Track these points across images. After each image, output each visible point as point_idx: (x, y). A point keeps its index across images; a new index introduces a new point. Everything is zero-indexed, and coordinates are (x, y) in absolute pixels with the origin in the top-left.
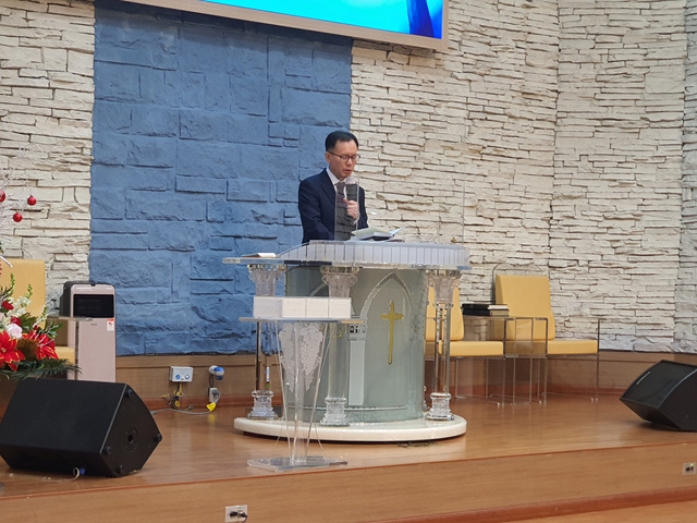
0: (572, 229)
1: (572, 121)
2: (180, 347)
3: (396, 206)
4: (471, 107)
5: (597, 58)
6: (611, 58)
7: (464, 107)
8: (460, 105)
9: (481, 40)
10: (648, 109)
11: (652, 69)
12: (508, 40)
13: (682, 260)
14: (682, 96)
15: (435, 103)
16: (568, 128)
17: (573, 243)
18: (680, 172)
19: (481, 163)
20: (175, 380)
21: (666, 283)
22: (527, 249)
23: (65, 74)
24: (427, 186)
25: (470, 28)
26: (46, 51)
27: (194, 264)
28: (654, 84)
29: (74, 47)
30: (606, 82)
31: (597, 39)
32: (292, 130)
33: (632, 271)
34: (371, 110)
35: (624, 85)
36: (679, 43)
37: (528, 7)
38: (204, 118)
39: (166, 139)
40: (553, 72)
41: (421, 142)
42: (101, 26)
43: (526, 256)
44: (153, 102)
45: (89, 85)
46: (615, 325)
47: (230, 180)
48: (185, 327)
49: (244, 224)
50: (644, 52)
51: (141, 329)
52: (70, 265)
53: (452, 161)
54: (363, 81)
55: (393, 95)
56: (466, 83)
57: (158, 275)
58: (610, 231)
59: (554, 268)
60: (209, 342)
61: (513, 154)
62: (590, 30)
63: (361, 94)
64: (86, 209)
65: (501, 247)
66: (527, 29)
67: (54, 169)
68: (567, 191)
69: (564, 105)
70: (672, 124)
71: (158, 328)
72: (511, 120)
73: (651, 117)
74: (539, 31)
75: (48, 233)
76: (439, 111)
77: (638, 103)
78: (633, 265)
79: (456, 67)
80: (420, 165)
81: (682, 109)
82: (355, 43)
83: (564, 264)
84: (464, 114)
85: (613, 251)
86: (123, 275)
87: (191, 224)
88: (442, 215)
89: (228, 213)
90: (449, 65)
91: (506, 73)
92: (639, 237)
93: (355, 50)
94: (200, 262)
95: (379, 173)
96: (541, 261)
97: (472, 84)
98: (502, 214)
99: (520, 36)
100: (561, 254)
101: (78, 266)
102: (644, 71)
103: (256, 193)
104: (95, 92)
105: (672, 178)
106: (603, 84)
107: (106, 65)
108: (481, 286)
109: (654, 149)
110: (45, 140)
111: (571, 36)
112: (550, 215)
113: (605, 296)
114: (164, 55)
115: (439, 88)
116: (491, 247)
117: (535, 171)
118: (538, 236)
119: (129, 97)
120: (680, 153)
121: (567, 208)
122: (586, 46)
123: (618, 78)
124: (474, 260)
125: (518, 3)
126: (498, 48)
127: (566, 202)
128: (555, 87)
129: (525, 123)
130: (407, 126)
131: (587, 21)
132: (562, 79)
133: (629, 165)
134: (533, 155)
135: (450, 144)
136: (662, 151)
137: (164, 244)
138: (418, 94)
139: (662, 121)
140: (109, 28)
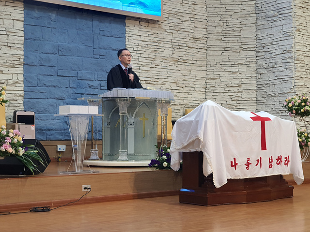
0: (215, 91)
1: (213, 49)
2: (60, 137)
3: (144, 82)
4: (173, 43)
5: (222, 24)
6: (228, 24)
7: (171, 43)
8: (169, 43)
9: (177, 17)
10: (242, 44)
11: (243, 28)
12: (187, 17)
13: (258, 102)
14: (255, 38)
15: (159, 42)
16: (212, 52)
17: (215, 97)
18: (255, 68)
19: (178, 65)
20: (59, 150)
22: (197, 99)
23: (13, 29)
24: (157, 74)
25: (172, 12)
26: (5, 20)
27: (65, 104)
28: (244, 34)
29: (16, 19)
30: (226, 33)
31: (222, 17)
32: (103, 52)
33: (238, 107)
34: (134, 44)
35: (233, 34)
36: (253, 18)
37: (194, 4)
38: (68, 47)
39: (53, 55)
40: (205, 30)
41: (154, 57)
42: (26, 11)
43: (197, 102)
44: (48, 41)
45: (22, 34)
47: (79, 72)
48: (62, 129)
49: (84, 89)
50: (240, 21)
51: (45, 130)
52: (16, 105)
53: (166, 65)
54: (130, 33)
55: (142, 38)
56: (171, 34)
57: (51, 109)
58: (229, 92)
61: (190, 62)
62: (219, 13)
63: (130, 38)
64: (22, 83)
65: (187, 99)
66: (194, 13)
67: (9, 66)
68: (212, 76)
69: (210, 42)
70: (252, 49)
71: (51, 130)
72: (189, 49)
73: (244, 47)
74: (199, 14)
75: (7, 92)
76: (160, 45)
77: (238, 41)
78: (238, 105)
79: (167, 28)
80: (153, 66)
81: (255, 43)
82: (127, 18)
84: (170, 46)
85: (231, 100)
86: (37, 109)
87: (64, 89)
88: (163, 85)
89: (78, 84)
90: (164, 27)
91: (186, 30)
92: (241, 94)
93: (126, 21)
94: (67, 104)
95: (137, 69)
97: (173, 34)
98: (187, 85)
99: (192, 16)
101: (19, 105)
102: (240, 29)
103: (89, 77)
104: (24, 37)
105: (252, 70)
106: (224, 34)
107: (28, 26)
108: (179, 114)
109: (245, 59)
110: (5, 55)
111: (212, 16)
112: (206, 86)
114: (52, 22)
115: (160, 36)
116: (183, 99)
117: (199, 68)
118: (201, 94)
119: (38, 39)
120: (255, 60)
121: (212, 83)
122: (217, 19)
123: (230, 32)
124: (176, 103)
125: (190, 3)
126: (183, 20)
127: (212, 81)
128: (206, 36)
129: (195, 50)
130: (148, 51)
131: (217, 9)
132: (209, 32)
133: (236, 66)
134: (198, 62)
135: (165, 58)
136: (248, 60)
137: (53, 97)
138: (152, 38)
139: (248, 48)
140: (30, 12)
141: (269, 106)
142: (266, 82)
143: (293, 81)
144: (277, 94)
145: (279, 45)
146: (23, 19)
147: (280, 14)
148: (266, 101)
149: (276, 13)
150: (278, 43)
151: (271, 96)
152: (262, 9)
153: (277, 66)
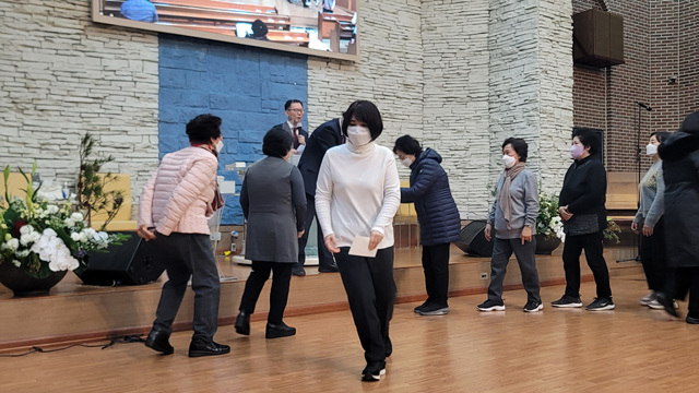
1: (432, 99)
4: (375, 93)
5: (443, 66)
6: (451, 65)
7: (372, 92)
8: (369, 91)
9: (380, 57)
10: (471, 91)
11: (472, 70)
12: (395, 56)
13: (491, 171)
14: (488, 83)
16: (430, 103)
18: (488, 125)
21: (483, 183)
23: (142, 73)
25: (373, 50)
26: (130, 61)
28: (473, 78)
29: (146, 59)
30: (448, 78)
31: (443, 56)
32: (275, 104)
34: (320, 94)
35: (458, 79)
36: (485, 56)
37: (405, 39)
38: (224, 97)
39: (202, 109)
40: (420, 74)
42: (162, 48)
44: (194, 89)
45: (156, 79)
47: (240, 131)
49: (249, 155)
50: (467, 61)
54: (314, 78)
55: (331, 85)
56: (373, 79)
60: (230, 219)
61: (400, 117)
62: (439, 51)
63: (313, 85)
64: (157, 147)
66: (405, 51)
67: (136, 125)
68: (430, 136)
69: (426, 91)
70: (483, 99)
72: (398, 99)
73: (473, 96)
74: (412, 52)
77: (465, 88)
78: (466, 174)
81: (488, 90)
82: (309, 57)
85: (455, 167)
89: (240, 149)
90: (362, 70)
91: (394, 74)
93: (309, 62)
97: (376, 80)
99: (401, 55)
102: (468, 71)
104: (159, 84)
105: (484, 127)
106: (447, 80)
107: (165, 69)
109: (474, 112)
110: (131, 110)
111: (430, 55)
114: (199, 64)
115: (357, 82)
117: (412, 126)
119: (180, 86)
120: (488, 114)
122: (437, 59)
123: (454, 76)
125: (400, 37)
126: (390, 61)
127: (429, 142)
128: (422, 82)
129: (406, 100)
131: (437, 46)
132: (426, 77)
133: (462, 121)
134: (411, 118)
136: (478, 113)
138: (346, 86)
139: (479, 97)
140: (168, 49)
143: (537, 142)
145: (520, 92)
146: (157, 60)
147: (521, 50)
149: (516, 50)
150: (517, 89)
152: (497, 44)
153: (517, 121)
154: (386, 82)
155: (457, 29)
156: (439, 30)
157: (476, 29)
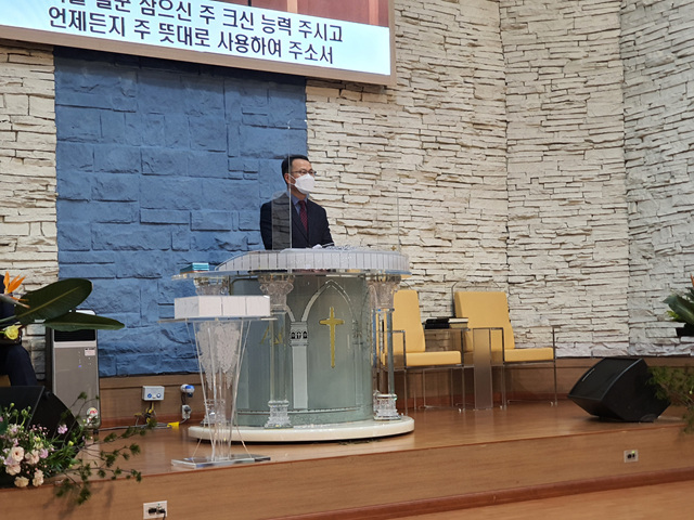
0: (528, 247)
1: (522, 148)
2: (151, 368)
3: (356, 231)
4: (424, 139)
5: (541, 89)
6: (554, 88)
7: (418, 138)
8: (413, 137)
9: (430, 77)
10: (591, 132)
11: (592, 95)
12: (457, 76)
13: (632, 270)
14: (622, 117)
15: (389, 136)
16: (521, 154)
17: (529, 260)
18: (624, 188)
19: (436, 189)
20: (146, 399)
21: (618, 292)
23: (27, 117)
24: (386, 212)
25: (418, 66)
26: (7, 97)
27: (161, 290)
28: (595, 109)
29: (35, 92)
30: (550, 110)
31: (540, 71)
32: (251, 164)
33: (586, 283)
34: (328, 143)
35: (568, 112)
36: (615, 70)
37: (474, 46)
38: (165, 154)
39: (128, 175)
40: (501, 104)
41: (377, 171)
42: (61, 73)
43: (486, 273)
44: (115, 141)
45: (51, 127)
46: (573, 334)
47: (193, 212)
48: (155, 349)
49: (209, 252)
50: (585, 79)
51: (111, 352)
53: (408, 188)
54: (318, 117)
55: (348, 128)
56: (418, 116)
57: (127, 302)
58: (563, 247)
59: (513, 284)
60: (179, 363)
61: (467, 180)
62: (533, 64)
63: (317, 128)
64: (54, 243)
65: (461, 266)
66: (474, 65)
67: (19, 205)
68: (521, 212)
69: (513, 133)
70: (614, 144)
71: (129, 351)
72: (463, 149)
73: (595, 139)
74: (486, 67)
75: (16, 265)
76: (392, 142)
77: (582, 127)
78: (586, 277)
79: (408, 103)
80: (377, 192)
81: (622, 129)
82: (309, 82)
83: (522, 279)
84: (418, 144)
85: (567, 265)
86: (91, 303)
87: (157, 253)
88: (401, 238)
89: (193, 242)
90: (400, 101)
91: (456, 106)
92: (591, 251)
93: (308, 89)
94: (166, 288)
95: (337, 201)
96: (500, 278)
97: (424, 117)
98: (460, 235)
99: (467, 72)
100: (519, 270)
102: (585, 97)
103: (219, 222)
104: (57, 134)
105: (618, 193)
106: (548, 112)
107: (67, 108)
108: (443, 303)
109: (599, 168)
110: (10, 179)
111: (516, 70)
112: (507, 235)
113: (562, 307)
114: (124, 98)
115: (391, 121)
116: (451, 267)
117: (489, 195)
118: (496, 255)
119: (91, 138)
120: (624, 170)
121: (522, 228)
122: (530, 78)
123: (561, 106)
124: (434, 278)
125: (463, 42)
126: (447, 84)
127: (520, 222)
128: (504, 118)
129: (478, 151)
130: (363, 158)
131: (528, 55)
132: (510, 109)
133: (577, 184)
134: (486, 180)
135: (405, 173)
136: (606, 170)
137: (131, 272)
138: (373, 128)
139: (605, 141)
140: (69, 76)
141: (658, 277)
142: (650, 222)
144: (679, 249)
145: (680, 130)
146: (53, 94)
147: (680, 57)
148: (651, 266)
149: (671, 56)
150: (676, 125)
151: (665, 255)
152: (636, 48)
153: (677, 181)
154: (442, 120)
155: (563, 24)
156: (531, 28)
157: (599, 23)
